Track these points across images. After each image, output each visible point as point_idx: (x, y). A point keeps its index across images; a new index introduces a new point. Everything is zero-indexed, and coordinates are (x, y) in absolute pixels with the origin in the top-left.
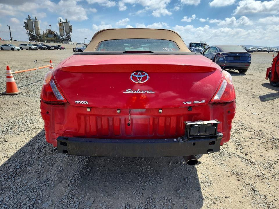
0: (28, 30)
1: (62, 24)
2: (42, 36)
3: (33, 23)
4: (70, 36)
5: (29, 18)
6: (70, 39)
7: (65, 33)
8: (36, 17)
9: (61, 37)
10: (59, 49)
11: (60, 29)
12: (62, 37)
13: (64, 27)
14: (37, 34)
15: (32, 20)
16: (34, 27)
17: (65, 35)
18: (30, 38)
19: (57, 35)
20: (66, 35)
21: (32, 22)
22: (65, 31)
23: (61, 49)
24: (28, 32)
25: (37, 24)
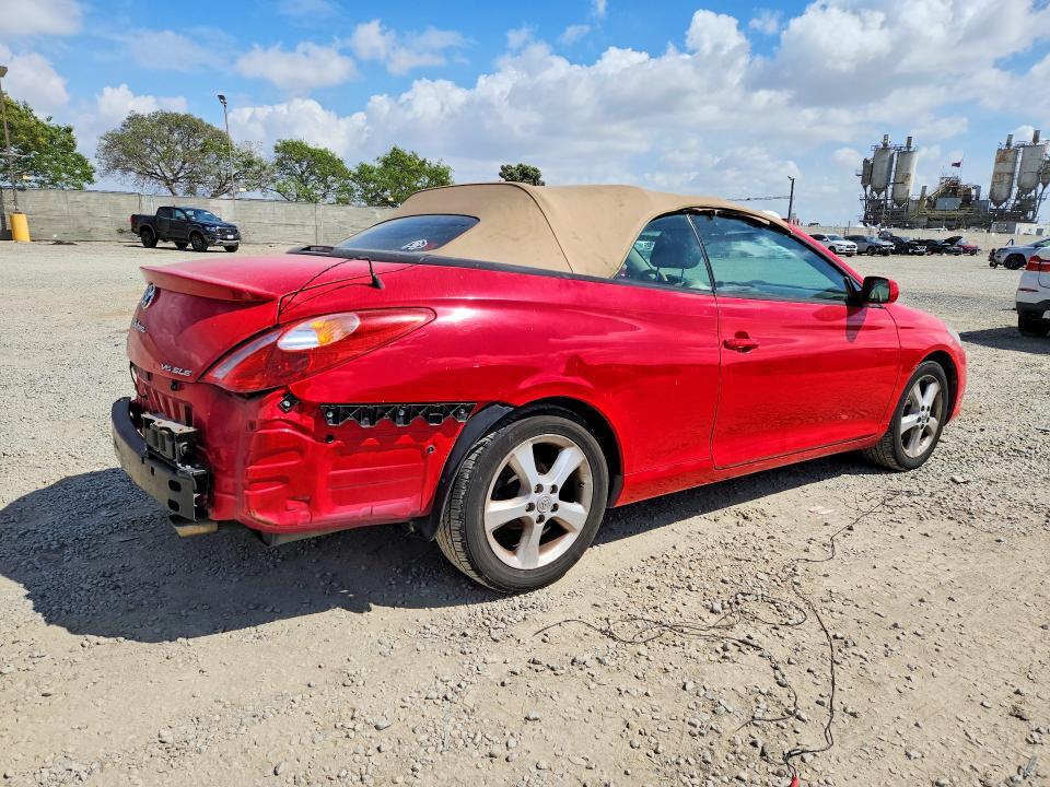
0: (869, 188)
1: (1010, 156)
2: (912, 206)
3: (895, 159)
4: (1034, 200)
5: (885, 145)
6: (1030, 214)
7: (1015, 190)
8: (910, 139)
9: (993, 206)
10: (949, 252)
11: (997, 175)
12: (998, 204)
13: (1018, 165)
14: (896, 201)
15: (892, 152)
16: (893, 173)
17: (1013, 197)
18: (866, 216)
19: (977, 198)
20: (1017, 198)
21: (893, 155)
22: (1016, 181)
23: (957, 253)
24: (868, 193)
25: (908, 164)
